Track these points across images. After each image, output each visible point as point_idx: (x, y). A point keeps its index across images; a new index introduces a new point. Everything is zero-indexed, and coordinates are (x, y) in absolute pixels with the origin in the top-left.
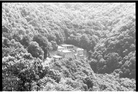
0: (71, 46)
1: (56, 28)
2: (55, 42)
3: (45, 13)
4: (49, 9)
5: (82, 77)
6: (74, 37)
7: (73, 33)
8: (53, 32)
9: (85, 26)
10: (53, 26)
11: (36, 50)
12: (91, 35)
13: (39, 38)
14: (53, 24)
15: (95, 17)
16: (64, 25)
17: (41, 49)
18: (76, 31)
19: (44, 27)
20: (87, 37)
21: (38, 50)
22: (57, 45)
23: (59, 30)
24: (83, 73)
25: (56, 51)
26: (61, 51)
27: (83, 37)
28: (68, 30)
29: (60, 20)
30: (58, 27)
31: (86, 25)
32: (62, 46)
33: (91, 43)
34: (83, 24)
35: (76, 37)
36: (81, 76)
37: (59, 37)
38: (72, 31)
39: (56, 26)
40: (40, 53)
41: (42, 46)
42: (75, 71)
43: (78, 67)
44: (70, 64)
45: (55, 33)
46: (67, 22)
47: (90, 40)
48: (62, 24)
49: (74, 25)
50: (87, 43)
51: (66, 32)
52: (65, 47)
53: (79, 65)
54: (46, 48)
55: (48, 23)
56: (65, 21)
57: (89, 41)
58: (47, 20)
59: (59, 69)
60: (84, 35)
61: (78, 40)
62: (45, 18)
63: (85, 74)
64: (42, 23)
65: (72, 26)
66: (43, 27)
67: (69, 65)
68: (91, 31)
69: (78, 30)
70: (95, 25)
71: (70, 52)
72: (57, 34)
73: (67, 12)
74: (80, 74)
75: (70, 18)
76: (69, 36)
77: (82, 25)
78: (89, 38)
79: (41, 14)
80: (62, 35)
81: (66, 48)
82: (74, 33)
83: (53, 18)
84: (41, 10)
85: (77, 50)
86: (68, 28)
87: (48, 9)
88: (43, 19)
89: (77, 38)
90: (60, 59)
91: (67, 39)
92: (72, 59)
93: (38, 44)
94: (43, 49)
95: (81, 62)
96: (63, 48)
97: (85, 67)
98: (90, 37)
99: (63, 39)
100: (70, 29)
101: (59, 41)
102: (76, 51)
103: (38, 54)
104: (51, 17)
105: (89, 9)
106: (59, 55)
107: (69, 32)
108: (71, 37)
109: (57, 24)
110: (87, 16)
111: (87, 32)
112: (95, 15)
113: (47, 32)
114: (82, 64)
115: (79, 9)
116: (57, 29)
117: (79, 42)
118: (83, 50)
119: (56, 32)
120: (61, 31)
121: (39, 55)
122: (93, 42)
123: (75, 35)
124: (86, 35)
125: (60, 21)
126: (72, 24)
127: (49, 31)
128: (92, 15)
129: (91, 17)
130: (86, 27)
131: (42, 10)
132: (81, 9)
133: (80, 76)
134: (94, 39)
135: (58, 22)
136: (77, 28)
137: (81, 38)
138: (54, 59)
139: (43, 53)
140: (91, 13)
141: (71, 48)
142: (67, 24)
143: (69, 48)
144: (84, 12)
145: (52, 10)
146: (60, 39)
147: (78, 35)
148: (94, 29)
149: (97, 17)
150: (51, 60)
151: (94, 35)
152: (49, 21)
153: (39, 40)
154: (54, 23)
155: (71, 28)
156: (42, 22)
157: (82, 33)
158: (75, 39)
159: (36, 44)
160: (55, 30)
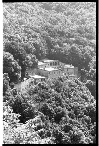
0: (56, 62)
1: (35, 35)
2: (34, 56)
3: (17, 15)
4: (22, 11)
5: (81, 105)
6: (60, 49)
7: (58, 43)
8: (31, 42)
9: (73, 33)
10: (30, 33)
11: (10, 65)
12: (84, 46)
13: (13, 47)
14: (30, 30)
15: (86, 21)
16: (45, 32)
17: (17, 64)
18: (61, 40)
19: (18, 34)
20: (79, 49)
21: (13, 65)
22: (36, 60)
23: (38, 39)
24: (82, 99)
25: (36, 70)
26: (43, 69)
27: (73, 49)
28: (51, 39)
29: (39, 25)
30: (38, 34)
31: (75, 33)
32: (43, 62)
33: (85, 58)
34: (72, 31)
35: (63, 49)
36: (80, 103)
37: (40, 48)
38: (56, 40)
39: (34, 33)
40: (16, 70)
41: (18, 60)
42: (69, 96)
43: (73, 90)
44: (61, 87)
45: (34, 43)
46: (49, 27)
47: (83, 53)
48: (43, 31)
49: (59, 32)
50: (79, 57)
51: (48, 41)
52: (48, 63)
53: (73, 88)
54: (23, 62)
55: (22, 29)
56: (46, 26)
57: (81, 54)
58: (20, 25)
59: (47, 93)
60: (73, 45)
61: (66, 53)
62: (18, 22)
63: (85, 100)
64: (14, 29)
65: (56, 34)
66: (16, 33)
67: (59, 87)
68: (83, 40)
69: (65, 40)
70: (88, 32)
71: (56, 70)
72: (37, 44)
73: (47, 14)
74: (78, 101)
75: (52, 23)
76: (53, 48)
77: (70, 33)
78: (81, 50)
79: (12, 17)
80: (43, 46)
81: (50, 64)
82: (60, 43)
83: (29, 23)
84: (10, 11)
85: (65, 68)
86: (51, 35)
87: (20, 10)
88: (15, 24)
89: (65, 50)
90: (41, 79)
91: (50, 51)
92: (62, 79)
93: (12, 55)
94: (20, 64)
95: (76, 83)
96: (45, 64)
97: (82, 90)
98: (83, 49)
99: (45, 51)
100: (53, 37)
101: (40, 54)
102: (63, 68)
103: (13, 70)
104: (26, 21)
105: (77, 11)
106: (39, 74)
107: (53, 42)
108: (56, 49)
109: (35, 30)
110: (75, 21)
111: (77, 42)
112: (86, 19)
113: (21, 41)
114: (78, 86)
115: (62, 12)
116: (35, 37)
117: (67, 55)
118: (73, 67)
119: (35, 41)
120: (41, 40)
121: (15, 72)
122: (86, 55)
123: (61, 46)
124: (76, 46)
125: (39, 27)
126: (56, 30)
127: (24, 40)
128: (81, 19)
129: (81, 22)
130: (76, 35)
131: (12, 12)
132: (66, 12)
133: (78, 104)
134: (88, 52)
135: (36, 28)
136: (64, 36)
137: (69, 51)
138: (34, 80)
139: (20, 70)
140: (79, 16)
141: (56, 64)
142: (49, 31)
143: (54, 65)
144: (70, 15)
145: (26, 12)
146: (41, 52)
147: (65, 46)
148: (86, 37)
149: (89, 21)
150: (30, 82)
151: (88, 47)
152: (23, 26)
153: (13, 49)
154: (31, 28)
155: (55, 36)
156: (14, 27)
157: (70, 43)
158: (61, 52)
159: (9, 56)
160: (33, 39)
